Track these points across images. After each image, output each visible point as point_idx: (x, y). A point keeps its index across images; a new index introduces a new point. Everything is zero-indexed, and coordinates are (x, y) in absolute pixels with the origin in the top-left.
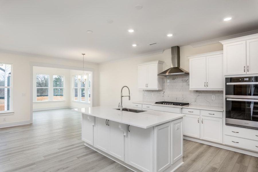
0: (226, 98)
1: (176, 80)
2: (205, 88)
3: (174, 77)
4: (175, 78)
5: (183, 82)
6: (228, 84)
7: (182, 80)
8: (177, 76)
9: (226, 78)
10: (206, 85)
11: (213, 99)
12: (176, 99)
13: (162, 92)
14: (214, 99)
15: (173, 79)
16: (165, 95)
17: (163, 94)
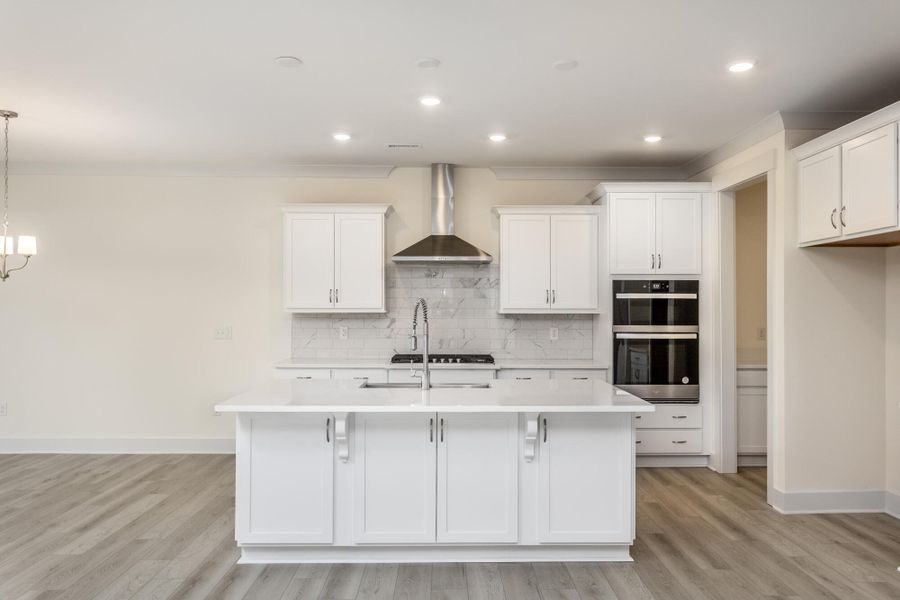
0: (615, 334)
1: (439, 279)
2: (548, 306)
3: (433, 270)
4: (436, 274)
5: (465, 287)
6: (620, 296)
7: (462, 280)
8: (443, 266)
9: (615, 282)
10: (551, 298)
11: (552, 338)
12: (441, 342)
13: (386, 322)
14: (556, 338)
15: (428, 276)
16: (395, 331)
17: (388, 327)
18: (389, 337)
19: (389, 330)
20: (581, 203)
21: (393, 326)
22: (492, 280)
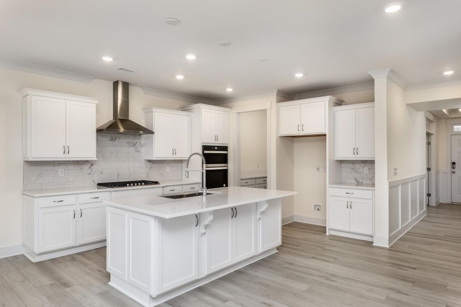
1: (117, 142)
3: (114, 137)
4: (116, 139)
5: (130, 146)
6: (205, 152)
7: (128, 143)
8: (120, 135)
9: (203, 146)
10: (174, 153)
12: (118, 175)
13: (88, 166)
14: (169, 171)
16: (94, 170)
17: (90, 168)
18: (90, 174)
19: (90, 169)
20: (178, 110)
21: (92, 168)
22: (142, 143)
